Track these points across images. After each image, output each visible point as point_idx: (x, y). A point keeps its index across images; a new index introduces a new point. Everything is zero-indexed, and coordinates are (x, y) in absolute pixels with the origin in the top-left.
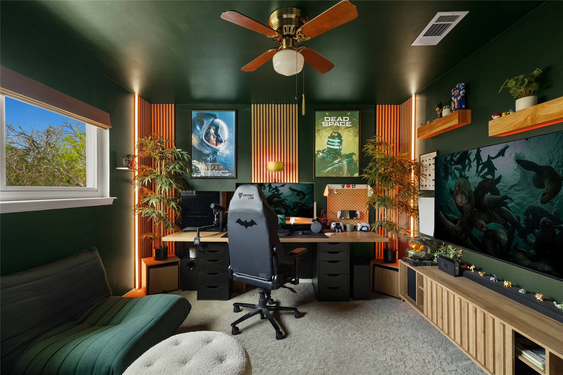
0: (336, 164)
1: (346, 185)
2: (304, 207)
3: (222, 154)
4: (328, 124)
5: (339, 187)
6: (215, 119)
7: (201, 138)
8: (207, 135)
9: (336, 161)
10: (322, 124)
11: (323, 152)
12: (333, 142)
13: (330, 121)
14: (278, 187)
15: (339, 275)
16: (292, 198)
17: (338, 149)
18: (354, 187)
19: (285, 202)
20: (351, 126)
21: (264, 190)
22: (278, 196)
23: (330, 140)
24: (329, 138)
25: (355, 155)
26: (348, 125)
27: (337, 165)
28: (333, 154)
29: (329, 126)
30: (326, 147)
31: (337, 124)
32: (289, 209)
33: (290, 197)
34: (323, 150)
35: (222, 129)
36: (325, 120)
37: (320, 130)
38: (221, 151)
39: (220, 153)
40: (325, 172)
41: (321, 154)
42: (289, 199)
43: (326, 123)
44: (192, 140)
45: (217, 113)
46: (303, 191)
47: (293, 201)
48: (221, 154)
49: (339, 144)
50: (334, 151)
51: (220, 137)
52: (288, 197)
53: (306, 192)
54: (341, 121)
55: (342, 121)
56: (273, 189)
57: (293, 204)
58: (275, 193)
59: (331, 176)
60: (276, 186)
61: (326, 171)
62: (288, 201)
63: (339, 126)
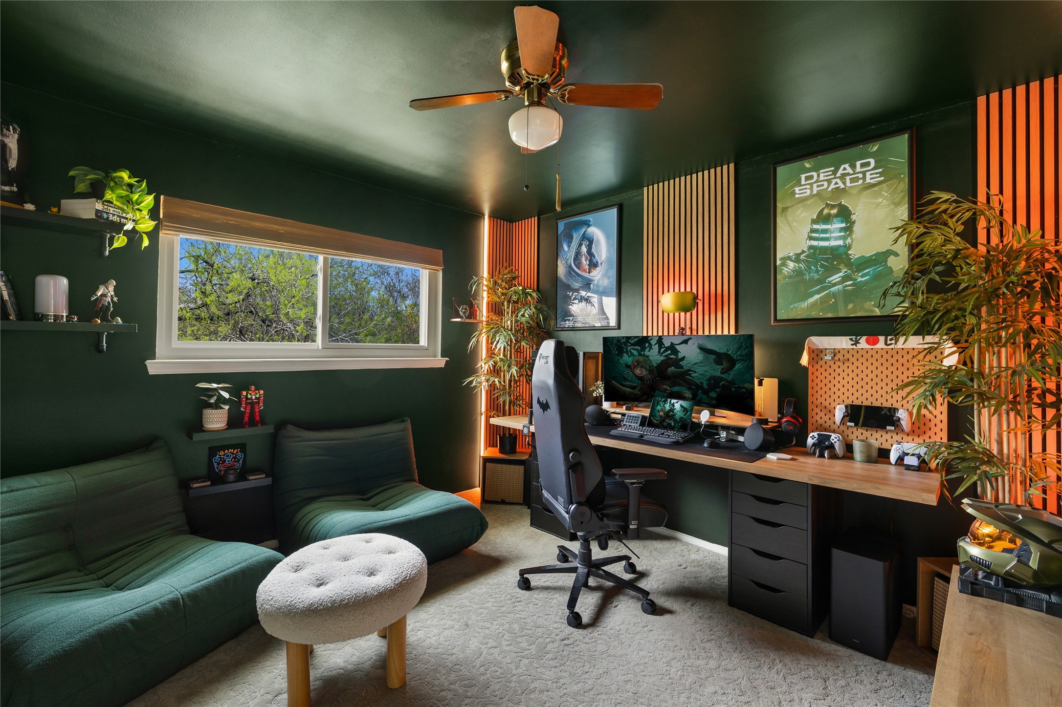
0: (835, 285)
1: (864, 338)
2: (733, 389)
3: (598, 286)
4: (811, 189)
5: (842, 343)
6: (588, 228)
7: (569, 264)
8: (578, 254)
9: (836, 278)
10: (794, 193)
11: (797, 259)
12: (825, 231)
13: (817, 181)
14: (676, 345)
15: (781, 558)
16: (705, 368)
17: (840, 246)
18: (893, 342)
19: (690, 375)
20: (883, 178)
21: (649, 351)
22: (677, 362)
23: (816, 227)
24: (814, 222)
25: (896, 255)
26: (871, 179)
27: (837, 287)
28: (826, 260)
29: (815, 192)
30: (804, 245)
31: (836, 183)
32: (700, 391)
33: (701, 365)
34: (796, 254)
35: (598, 242)
36: (803, 182)
37: (788, 207)
38: (595, 282)
39: (594, 285)
40: (803, 306)
41: (791, 265)
42: (700, 370)
43: (806, 189)
44: (558, 269)
45: (590, 217)
46: (730, 353)
47: (708, 375)
48: (596, 286)
49: (843, 234)
50: (829, 252)
51: (594, 257)
52: (696, 366)
53: (737, 357)
54: (848, 174)
55: (851, 172)
56: (667, 349)
57: (707, 380)
58: (671, 357)
59: (821, 315)
60: (672, 343)
61: (805, 305)
62: (696, 374)
63: (842, 186)
